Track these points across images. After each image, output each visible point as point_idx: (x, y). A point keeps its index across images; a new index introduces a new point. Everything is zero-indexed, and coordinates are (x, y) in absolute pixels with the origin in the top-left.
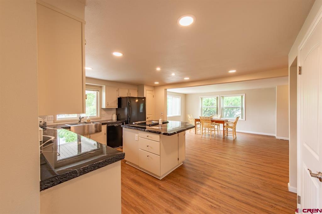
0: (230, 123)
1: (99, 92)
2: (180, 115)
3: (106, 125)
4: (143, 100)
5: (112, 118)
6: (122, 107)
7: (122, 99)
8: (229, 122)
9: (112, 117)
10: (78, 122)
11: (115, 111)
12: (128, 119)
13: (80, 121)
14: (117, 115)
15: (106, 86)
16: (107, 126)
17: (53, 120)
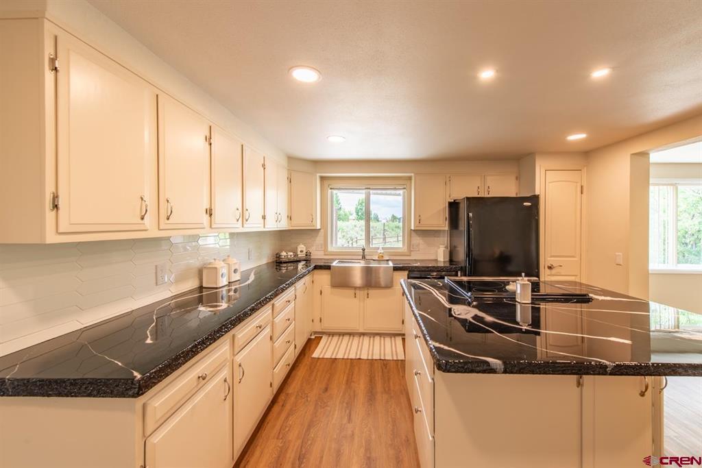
1: (406, 192)
3: (406, 272)
4: (527, 204)
7: (460, 204)
9: (436, 252)
11: (446, 239)
12: (466, 261)
13: (363, 257)
14: (450, 248)
15: (415, 174)
16: (408, 274)
17: (323, 249)
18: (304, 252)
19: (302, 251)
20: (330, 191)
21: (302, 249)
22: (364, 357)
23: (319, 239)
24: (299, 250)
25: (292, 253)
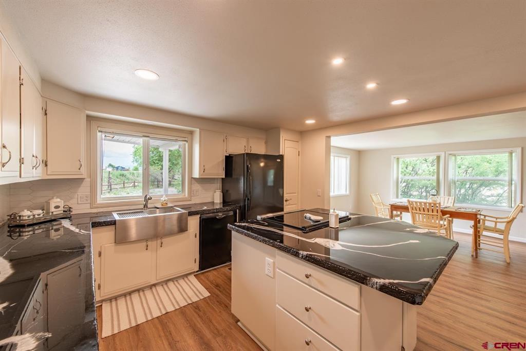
0: (487, 218)
1: (187, 145)
2: (348, 193)
3: (198, 216)
4: (279, 160)
5: (213, 199)
6: (234, 176)
7: (234, 158)
8: (485, 216)
9: (214, 195)
10: (142, 206)
11: (219, 185)
12: (245, 200)
13: (145, 206)
14: (223, 192)
15: (200, 129)
16: (200, 218)
17: (89, 202)
18: (62, 208)
19: (57, 207)
20: (99, 134)
21: (57, 204)
22: (170, 308)
23: (84, 190)
24: (52, 205)
25: (40, 212)
